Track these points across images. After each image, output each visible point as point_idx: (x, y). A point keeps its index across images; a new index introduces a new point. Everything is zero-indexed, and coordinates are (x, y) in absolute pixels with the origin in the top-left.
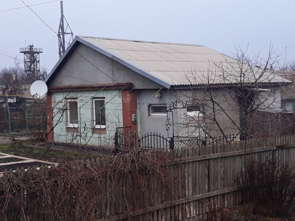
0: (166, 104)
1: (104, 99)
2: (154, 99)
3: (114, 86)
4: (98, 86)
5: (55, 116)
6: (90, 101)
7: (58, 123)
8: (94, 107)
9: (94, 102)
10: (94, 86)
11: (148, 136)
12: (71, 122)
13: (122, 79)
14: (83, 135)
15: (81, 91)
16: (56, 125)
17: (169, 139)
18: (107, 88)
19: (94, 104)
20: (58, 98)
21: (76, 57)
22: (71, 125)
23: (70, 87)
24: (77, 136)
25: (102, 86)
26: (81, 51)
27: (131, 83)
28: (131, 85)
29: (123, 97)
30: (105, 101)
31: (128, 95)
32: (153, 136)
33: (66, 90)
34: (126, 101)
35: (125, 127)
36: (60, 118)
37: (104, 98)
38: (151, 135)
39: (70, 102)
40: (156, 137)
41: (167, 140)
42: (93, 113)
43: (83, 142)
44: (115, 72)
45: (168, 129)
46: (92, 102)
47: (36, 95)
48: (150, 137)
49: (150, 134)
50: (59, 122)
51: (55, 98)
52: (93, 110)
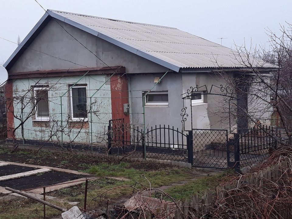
0: (167, 91)
1: (86, 87)
2: (152, 86)
3: (101, 70)
4: (78, 70)
6: (67, 88)
7: (30, 115)
8: (71, 95)
9: (71, 89)
11: (156, 129)
12: (39, 115)
13: (111, 61)
17: (186, 133)
18: (91, 73)
19: (71, 92)
20: (22, 85)
22: (38, 119)
23: (38, 72)
25: (84, 70)
27: (122, 67)
28: (123, 68)
29: (113, 84)
30: (88, 88)
31: (119, 81)
33: (33, 76)
34: (116, 88)
37: (86, 85)
38: (160, 128)
39: (38, 91)
41: (183, 134)
42: (70, 103)
44: (100, 54)
45: (184, 121)
46: (69, 90)
52: (69, 100)
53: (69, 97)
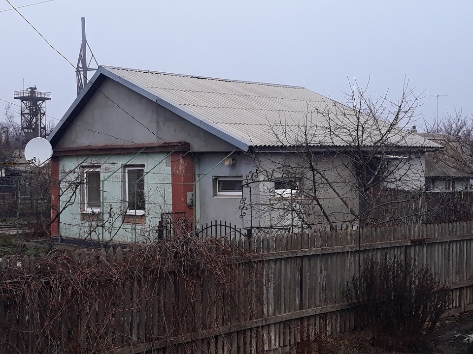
0: (242, 176)
1: (143, 168)
2: (222, 168)
3: (160, 147)
4: (134, 147)
5: (62, 194)
6: (121, 170)
7: (67, 205)
8: (127, 181)
9: (127, 171)
10: (127, 147)
11: (211, 226)
12: (90, 206)
13: (172, 135)
14: (107, 224)
15: (105, 155)
16: (64, 209)
17: (244, 232)
18: (148, 150)
19: (127, 174)
20: (69, 165)
21: (99, 99)
22: (89, 210)
23: (89, 148)
24: (98, 226)
25: (140, 146)
26: (108, 91)
27: (186, 143)
28: (186, 145)
29: (174, 165)
30: (145, 171)
31: (181, 161)
32: (218, 227)
33: (82, 153)
34: (178, 172)
35: (174, 213)
36: (71, 197)
37: (143, 166)
38: (216, 225)
39: (88, 173)
40: (223, 228)
41: (241, 234)
42: (125, 190)
43: (107, 237)
44: (161, 124)
45: (243, 216)
46: (124, 172)
47: (34, 161)
48: (214, 228)
49: (214, 224)
50: (69, 203)
51: (65, 166)
52: (124, 185)
53: (124, 182)
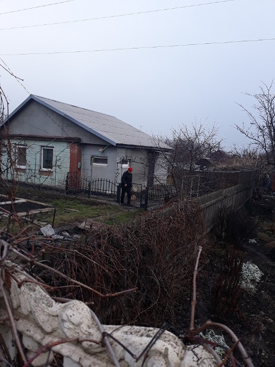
0: (107, 157)
3: (64, 139)
9: (42, 149)
11: (98, 181)
12: (19, 164)
18: (58, 140)
28: (79, 139)
29: (72, 148)
30: (54, 150)
31: (76, 147)
32: (102, 181)
34: (73, 152)
37: (53, 147)
40: (105, 182)
41: (115, 185)
44: (65, 127)
45: (116, 177)
49: (100, 179)
53: (41, 154)
